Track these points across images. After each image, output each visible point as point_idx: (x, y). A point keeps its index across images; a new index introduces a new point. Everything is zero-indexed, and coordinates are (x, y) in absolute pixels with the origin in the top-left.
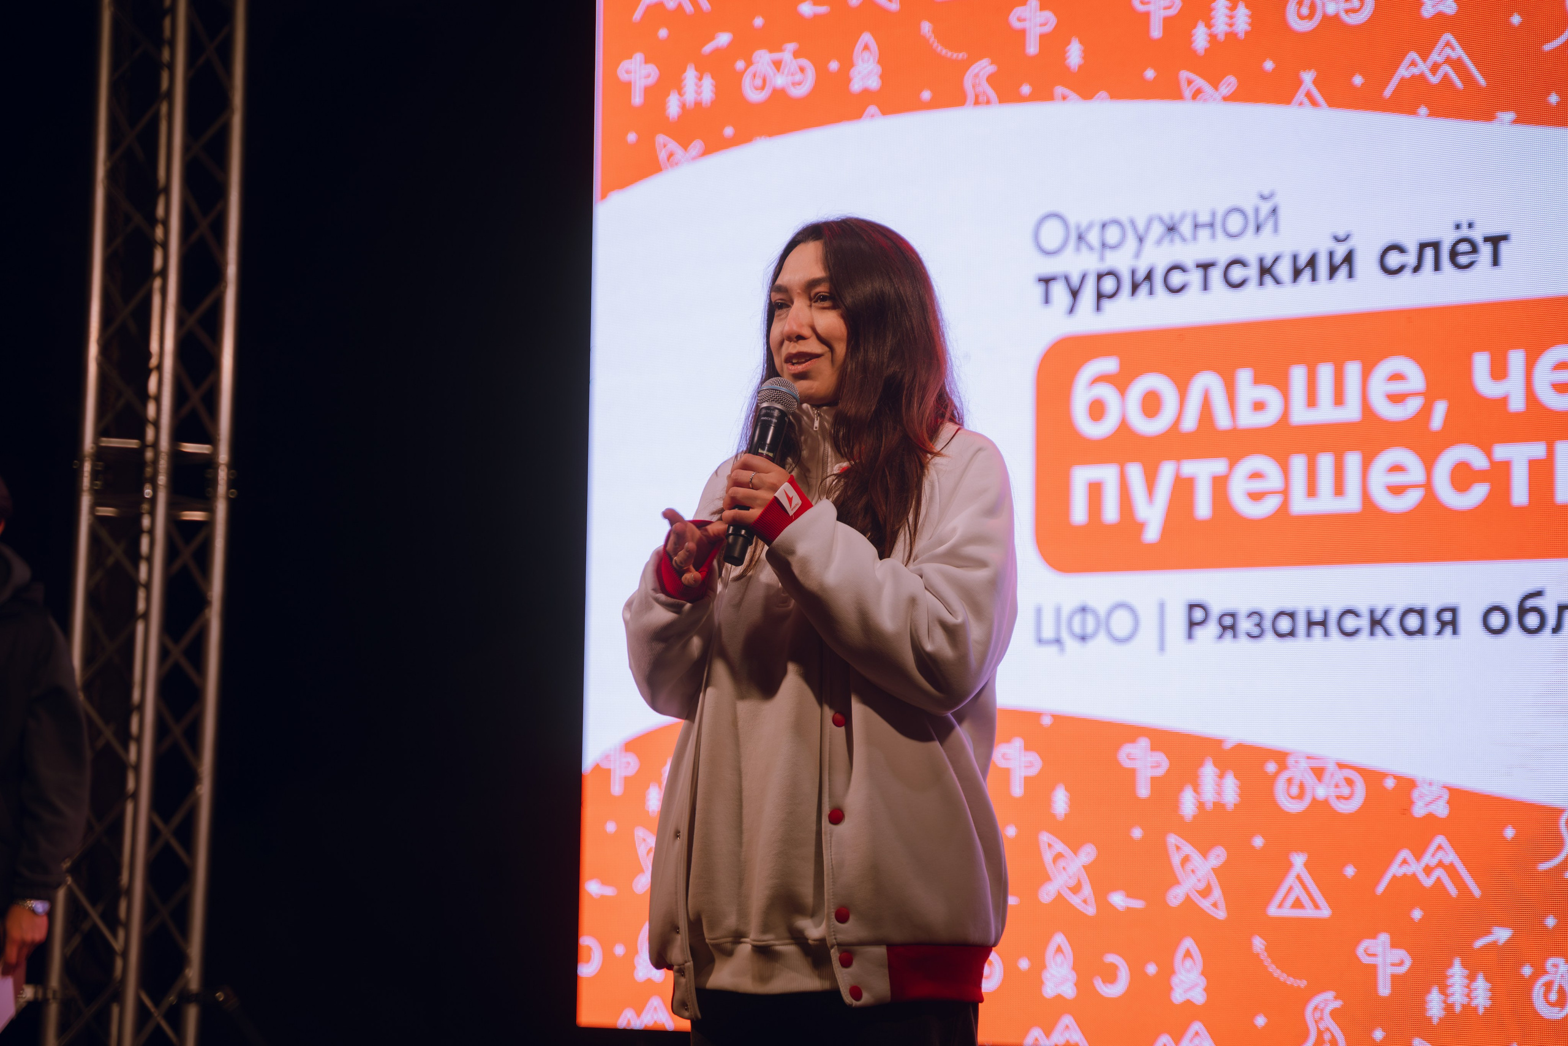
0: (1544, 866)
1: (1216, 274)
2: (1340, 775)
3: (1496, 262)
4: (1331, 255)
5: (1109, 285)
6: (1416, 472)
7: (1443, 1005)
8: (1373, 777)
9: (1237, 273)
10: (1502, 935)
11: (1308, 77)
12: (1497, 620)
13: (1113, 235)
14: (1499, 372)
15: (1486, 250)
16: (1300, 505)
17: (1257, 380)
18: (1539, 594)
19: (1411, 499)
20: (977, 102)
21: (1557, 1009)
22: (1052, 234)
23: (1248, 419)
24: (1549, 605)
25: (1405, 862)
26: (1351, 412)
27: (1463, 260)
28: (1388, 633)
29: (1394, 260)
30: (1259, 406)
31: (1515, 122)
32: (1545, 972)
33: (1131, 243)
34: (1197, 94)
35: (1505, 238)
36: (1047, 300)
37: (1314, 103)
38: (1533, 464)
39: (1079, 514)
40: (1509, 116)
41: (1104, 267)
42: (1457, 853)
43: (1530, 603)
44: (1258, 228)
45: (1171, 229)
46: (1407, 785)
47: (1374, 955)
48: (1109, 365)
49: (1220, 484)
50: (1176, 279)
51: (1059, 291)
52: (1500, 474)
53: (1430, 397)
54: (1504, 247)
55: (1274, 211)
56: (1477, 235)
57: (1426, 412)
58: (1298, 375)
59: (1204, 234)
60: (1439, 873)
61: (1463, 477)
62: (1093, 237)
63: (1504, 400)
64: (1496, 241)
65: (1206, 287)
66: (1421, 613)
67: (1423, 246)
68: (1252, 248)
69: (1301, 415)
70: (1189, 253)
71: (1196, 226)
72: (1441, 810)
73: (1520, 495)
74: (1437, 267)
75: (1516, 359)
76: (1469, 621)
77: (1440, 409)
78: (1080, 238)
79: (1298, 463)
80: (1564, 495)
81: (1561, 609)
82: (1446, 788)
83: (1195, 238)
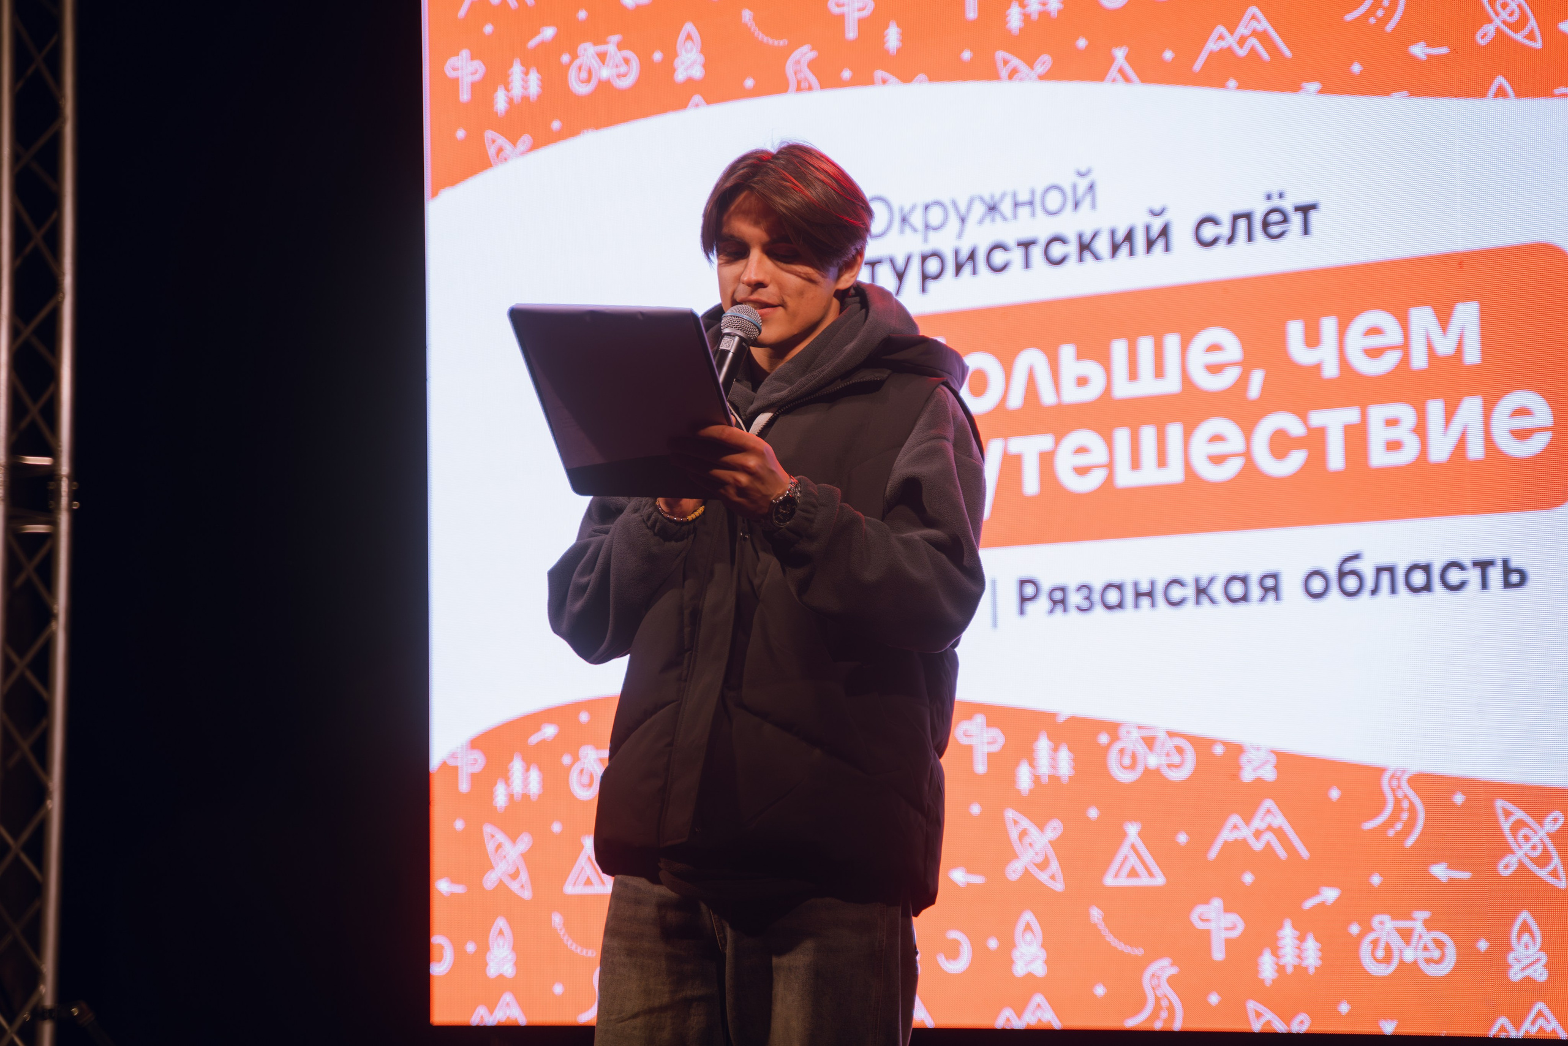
0: (1369, 825)
1: (1036, 252)
2: (1171, 743)
3: (1306, 231)
4: (1148, 229)
5: (933, 266)
6: (1235, 441)
7: (1276, 967)
8: (1202, 745)
9: (1057, 251)
10: (1330, 895)
11: (1120, 54)
12: (1317, 584)
13: (935, 216)
14: (1312, 339)
15: (1296, 219)
16: (1125, 478)
17: (1080, 356)
18: (1355, 557)
19: (1231, 469)
20: (799, 88)
21: (1383, 966)
23: (1072, 394)
24: (1368, 568)
25: (1235, 827)
26: (1171, 384)
27: (1275, 230)
28: (1212, 601)
29: (1208, 231)
30: (1082, 381)
31: (1321, 92)
32: (1372, 930)
33: (954, 222)
34: (1013, 74)
35: (1313, 207)
37: (1127, 80)
38: (1348, 429)
40: (1314, 86)
41: (928, 248)
42: (1286, 816)
43: (1349, 566)
44: (1076, 205)
45: (992, 208)
46: (1235, 750)
47: (1208, 920)
49: (1047, 460)
50: (999, 258)
51: (883, 271)
52: (1316, 440)
53: (1247, 366)
54: (1313, 215)
55: (1091, 187)
56: (1288, 205)
57: (1243, 382)
58: (1119, 349)
59: (1024, 212)
60: (1268, 836)
61: (1281, 444)
62: (916, 219)
63: (1317, 368)
64: (1305, 210)
65: (1027, 265)
66: (1244, 580)
67: (1236, 218)
68: (1071, 224)
69: (1123, 389)
70: (1010, 232)
71: (1016, 205)
72: (1269, 774)
73: (1336, 460)
74: (1250, 238)
75: (1329, 326)
76: (1291, 585)
77: (1257, 378)
78: (904, 220)
79: (1122, 436)
80: (1379, 458)
81: (1379, 570)
82: (1273, 752)
83: (1015, 216)
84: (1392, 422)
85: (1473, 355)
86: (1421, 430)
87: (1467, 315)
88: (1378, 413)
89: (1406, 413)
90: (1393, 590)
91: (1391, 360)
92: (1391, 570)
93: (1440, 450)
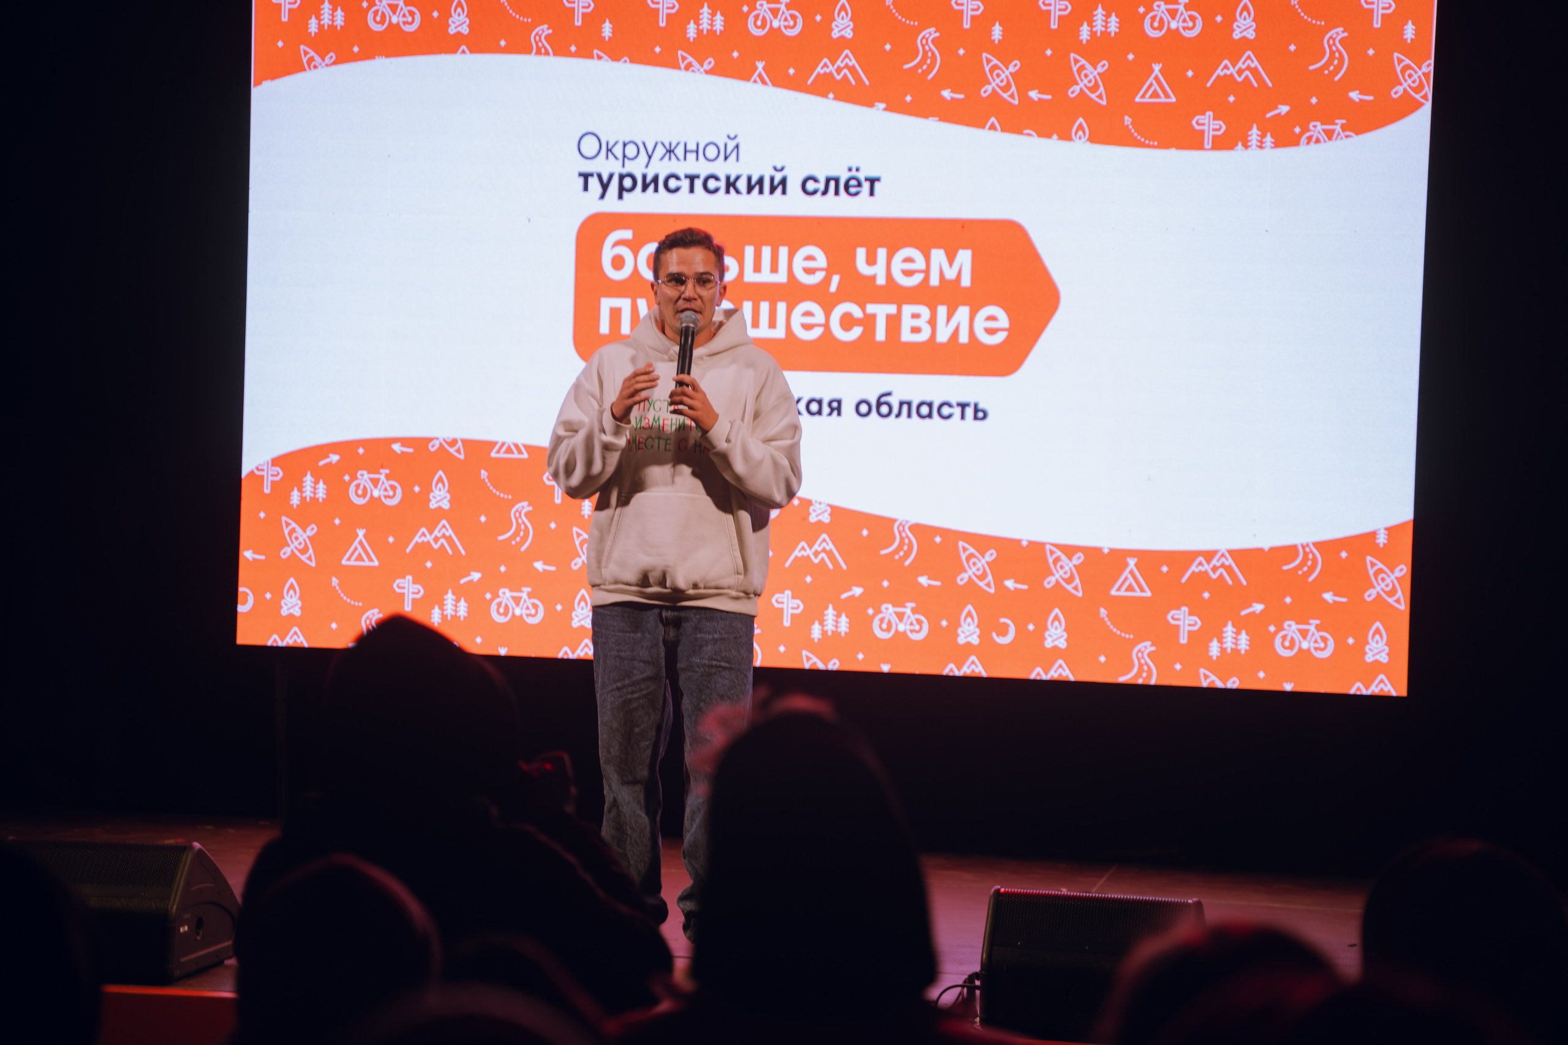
0: (884, 552)
1: (698, 183)
3: (872, 193)
4: (772, 179)
5: (628, 183)
6: (819, 317)
9: (712, 184)
10: (857, 591)
11: (760, 65)
12: (864, 408)
13: (631, 151)
14: (871, 260)
15: (866, 186)
18: (889, 394)
19: (816, 333)
20: (538, 52)
21: (886, 633)
22: (590, 146)
24: (894, 401)
25: (803, 549)
26: (781, 277)
27: (852, 190)
29: (811, 186)
31: (886, 109)
33: (643, 156)
34: (688, 67)
35: (878, 180)
36: (586, 188)
37: (764, 83)
38: (889, 317)
39: (604, 328)
40: (882, 106)
41: (624, 171)
42: (833, 544)
43: (883, 399)
44: (726, 158)
45: (670, 151)
46: (806, 504)
48: (627, 234)
50: (673, 183)
51: (593, 182)
52: (869, 322)
53: (830, 271)
54: (877, 184)
55: (737, 147)
56: (861, 176)
57: (827, 281)
58: (749, 251)
59: (691, 157)
60: (823, 555)
61: (847, 322)
62: (618, 150)
63: (874, 278)
64: (872, 181)
65: (692, 190)
66: (820, 402)
67: (828, 181)
68: (723, 169)
69: (750, 276)
70: (681, 168)
71: (686, 151)
72: (826, 518)
73: (881, 335)
74: (837, 193)
76: (848, 408)
77: (836, 279)
78: (609, 150)
79: (748, 307)
80: (906, 336)
81: (901, 404)
82: (829, 505)
83: (685, 159)
84: (916, 316)
85: (966, 281)
86: (932, 322)
87: (964, 257)
88: (908, 310)
89: (924, 311)
90: (909, 416)
91: (917, 279)
92: (909, 404)
93: (943, 335)
